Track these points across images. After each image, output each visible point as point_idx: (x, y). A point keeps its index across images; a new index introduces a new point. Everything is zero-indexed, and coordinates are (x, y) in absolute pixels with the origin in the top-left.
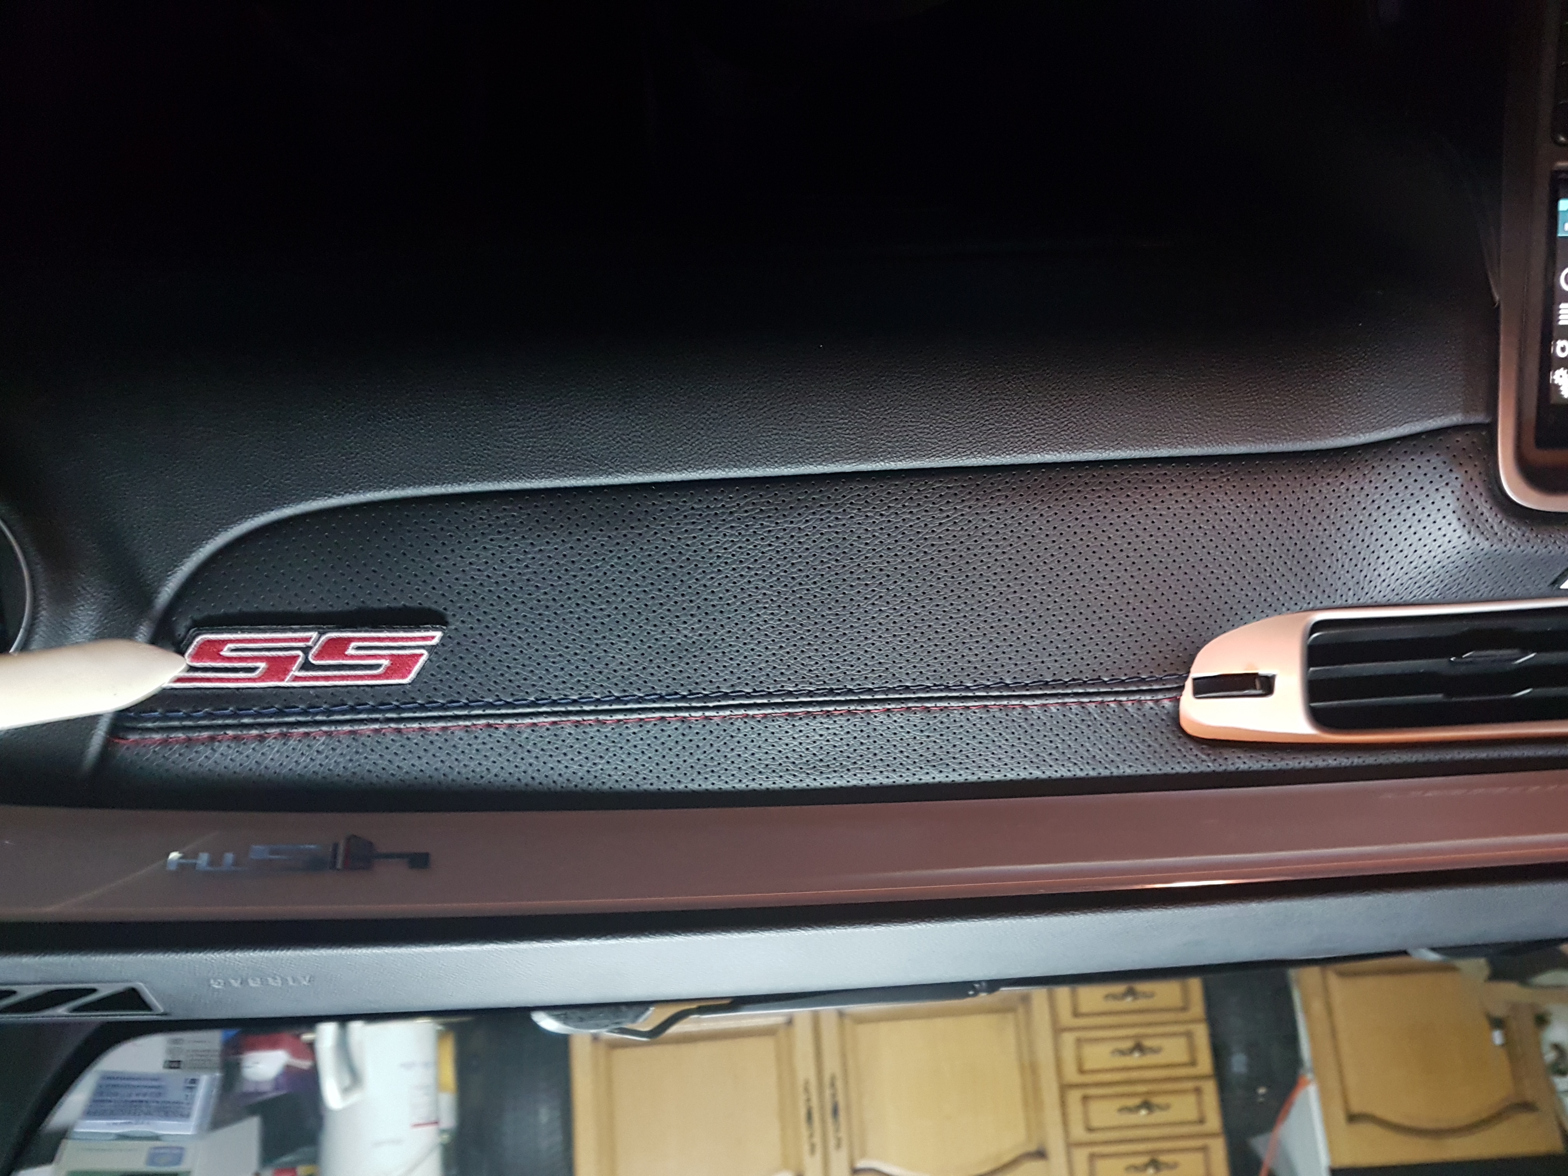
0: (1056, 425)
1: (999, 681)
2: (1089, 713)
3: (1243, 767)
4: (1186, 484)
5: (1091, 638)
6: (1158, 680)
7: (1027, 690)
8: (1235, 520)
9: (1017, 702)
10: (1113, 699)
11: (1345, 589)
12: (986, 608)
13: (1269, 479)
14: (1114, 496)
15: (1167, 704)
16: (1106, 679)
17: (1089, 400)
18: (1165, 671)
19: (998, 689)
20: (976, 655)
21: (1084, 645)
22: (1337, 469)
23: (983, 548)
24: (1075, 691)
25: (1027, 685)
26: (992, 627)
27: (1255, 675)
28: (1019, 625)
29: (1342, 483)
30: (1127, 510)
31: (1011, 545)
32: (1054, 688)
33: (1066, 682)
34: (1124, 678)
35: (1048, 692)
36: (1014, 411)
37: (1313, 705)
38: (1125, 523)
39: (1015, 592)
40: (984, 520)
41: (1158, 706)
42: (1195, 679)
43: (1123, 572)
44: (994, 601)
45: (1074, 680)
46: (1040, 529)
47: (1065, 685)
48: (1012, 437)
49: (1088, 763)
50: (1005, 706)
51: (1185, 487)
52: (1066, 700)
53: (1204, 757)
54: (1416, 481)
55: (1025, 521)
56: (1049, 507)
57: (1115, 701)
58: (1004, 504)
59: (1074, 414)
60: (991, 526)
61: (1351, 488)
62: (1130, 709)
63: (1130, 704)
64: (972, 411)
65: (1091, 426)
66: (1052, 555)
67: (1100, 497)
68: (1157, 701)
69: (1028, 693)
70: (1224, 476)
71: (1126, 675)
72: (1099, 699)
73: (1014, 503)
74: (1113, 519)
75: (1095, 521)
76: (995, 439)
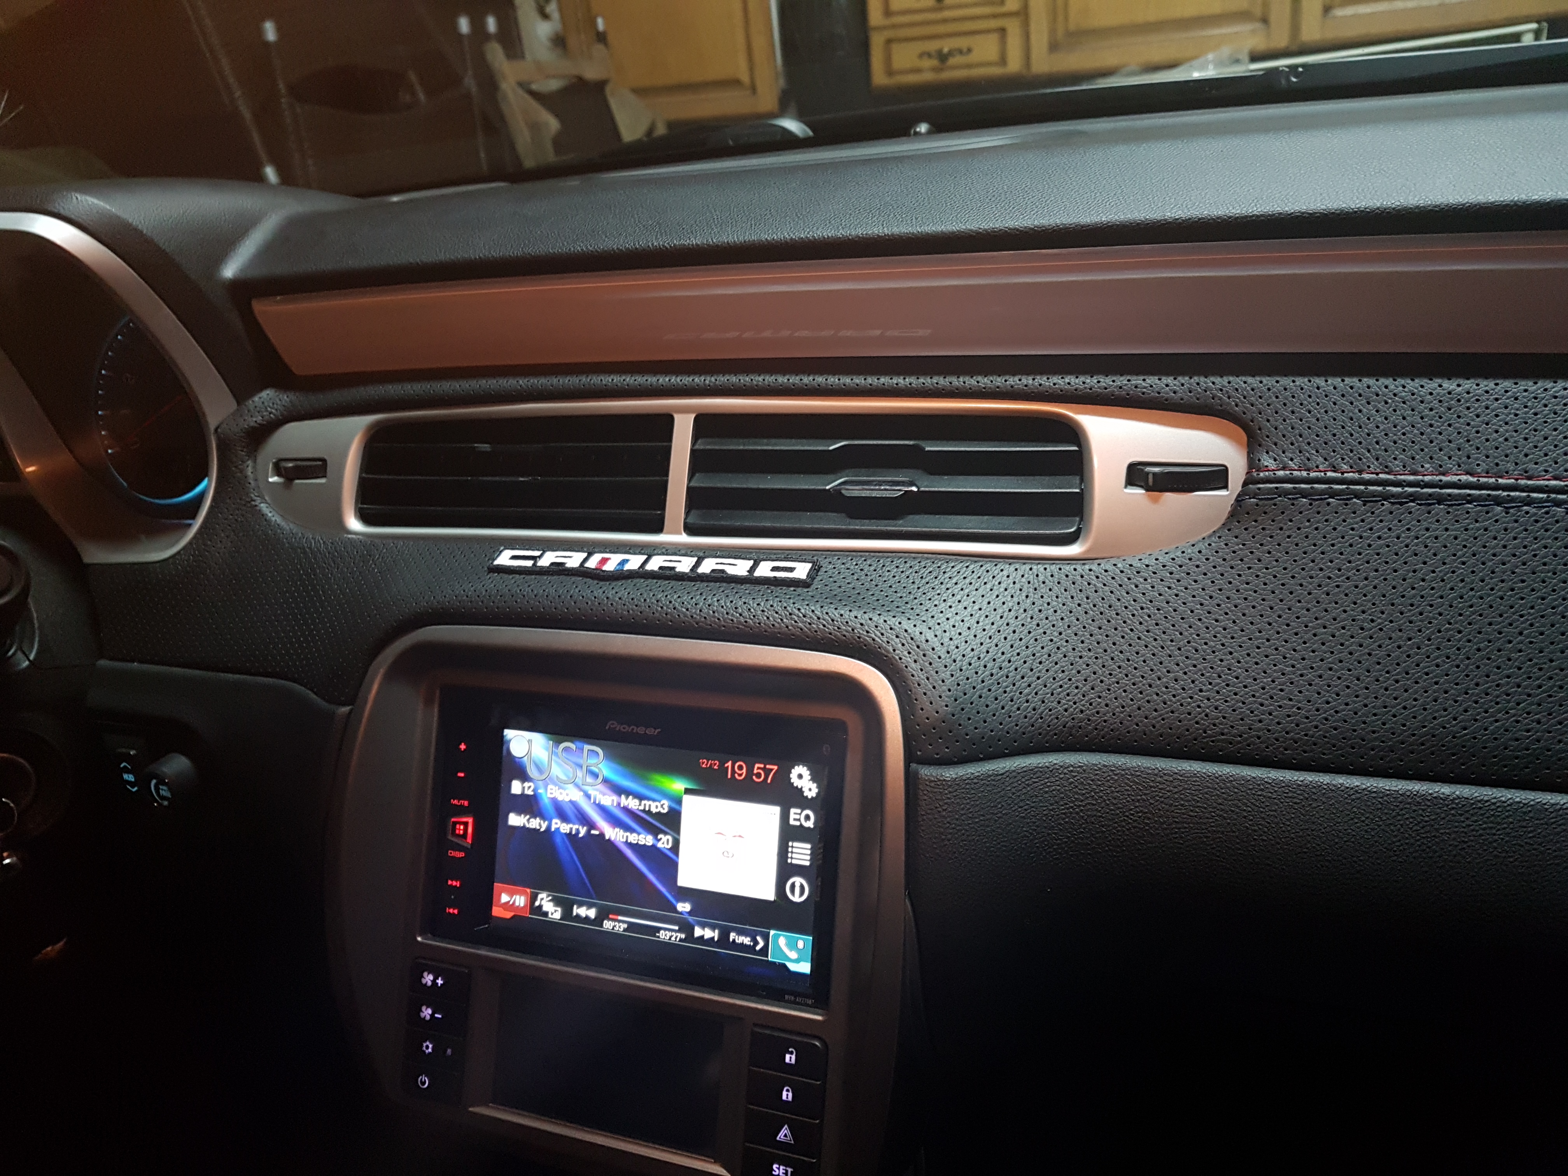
0: (1437, 830)
1: (1511, 511)
2: (1377, 459)
3: (1170, 380)
4: (1260, 734)
5: (1378, 554)
6: (1285, 493)
7: (1469, 495)
8: (1193, 682)
9: (1483, 480)
10: (1346, 475)
11: (1049, 584)
12: (1532, 608)
13: (1154, 727)
14: (1355, 731)
15: (1267, 461)
16: (1355, 500)
17: (1391, 853)
18: (1275, 505)
19: (1513, 500)
20: (1546, 547)
21: (1388, 546)
22: (1071, 728)
23: (1540, 687)
24: (1399, 489)
25: (1469, 502)
26: (1523, 581)
27: (1148, 489)
28: (1483, 581)
29: (1066, 710)
30: (1337, 712)
31: (1498, 685)
32: (1430, 495)
33: (1412, 501)
34: (1331, 500)
35: (1438, 490)
36: (1496, 856)
37: (1076, 448)
38: (1338, 695)
39: (1490, 624)
40: (1539, 722)
41: (1282, 462)
42: (1225, 487)
43: (1337, 634)
44: (1522, 616)
45: (1401, 504)
46: (1456, 702)
47: (1413, 498)
48: (1499, 824)
49: (1377, 395)
50: (1501, 477)
51: (1260, 730)
52: (1412, 478)
53: (1219, 394)
55: (1479, 714)
56: (1444, 728)
57: (1343, 473)
58: (1510, 739)
59: (1412, 841)
60: (1528, 713)
61: (1055, 704)
62: (1321, 459)
63: (1321, 468)
65: (1389, 822)
66: (1438, 666)
67: (1374, 732)
68: (1284, 469)
69: (1468, 491)
70: (1210, 736)
71: (1328, 504)
72: (1366, 476)
73: (1496, 739)
74: (1355, 702)
75: (1379, 703)
76: (1524, 824)
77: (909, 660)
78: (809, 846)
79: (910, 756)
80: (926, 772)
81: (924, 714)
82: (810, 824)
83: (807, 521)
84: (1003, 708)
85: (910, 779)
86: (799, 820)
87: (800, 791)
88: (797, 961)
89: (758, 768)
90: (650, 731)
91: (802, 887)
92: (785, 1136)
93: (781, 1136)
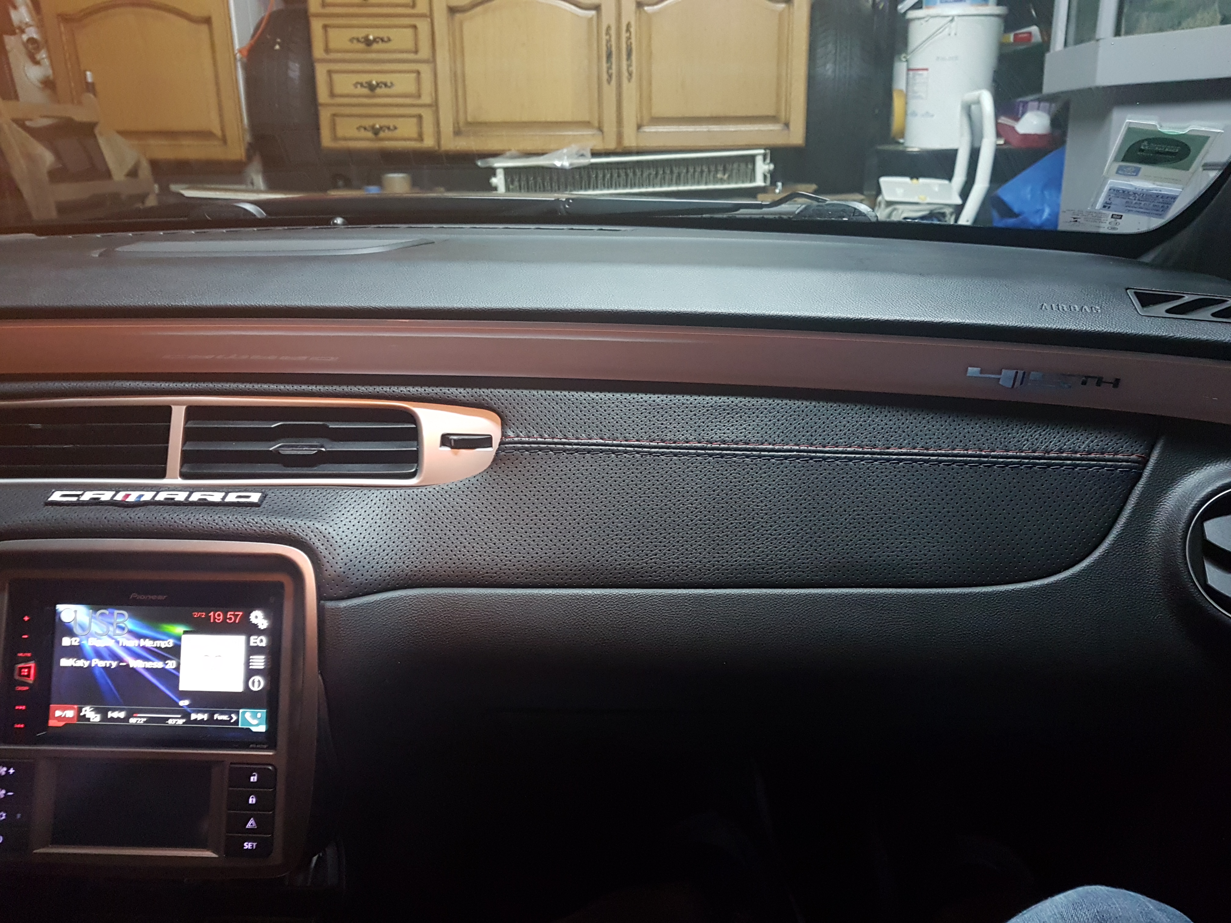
0: (586, 611)
1: (619, 456)
2: (561, 432)
3: (462, 390)
4: (505, 571)
5: (561, 479)
6: (518, 449)
7: (601, 449)
8: (473, 547)
9: (607, 442)
10: (546, 440)
11: (399, 500)
12: (627, 502)
13: (453, 572)
14: (549, 566)
15: (511, 434)
16: (551, 452)
17: (565, 625)
18: (513, 455)
19: (619, 451)
20: (633, 473)
21: (565, 475)
22: (410, 576)
23: (630, 539)
24: (571, 447)
25: (601, 452)
26: (623, 489)
27: (452, 448)
28: (606, 490)
29: (407, 567)
30: (541, 558)
31: (612, 540)
32: (584, 449)
33: (577, 452)
34: (540, 452)
35: (587, 447)
36: (611, 621)
37: (414, 426)
38: (542, 549)
39: (609, 510)
40: (629, 556)
41: (517, 433)
42: (491, 446)
43: (542, 519)
44: (623, 506)
45: (572, 454)
46: (594, 549)
47: (577, 451)
48: (612, 605)
49: (561, 400)
50: (615, 440)
51: (505, 569)
52: (576, 441)
53: (486, 398)
54: (364, 567)
55: (604, 554)
56: (589, 562)
57: (545, 439)
58: (617, 565)
59: (575, 617)
60: (625, 552)
61: (401, 564)
62: (535, 432)
63: (535, 436)
64: (637, 622)
65: (564, 609)
66: (587, 532)
67: (558, 566)
68: (518, 437)
69: (600, 447)
70: (481, 574)
71: (538, 454)
72: (555, 440)
73: (611, 565)
74: (550, 552)
75: (561, 552)
76: (623, 604)
77: (318, 544)
78: (263, 657)
79: (321, 597)
80: (329, 604)
81: (327, 573)
82: (264, 644)
83: (259, 468)
84: (373, 567)
85: (321, 610)
86: (256, 642)
87: (256, 626)
88: (257, 725)
89: (230, 615)
90: (160, 597)
91: (259, 681)
92: (252, 824)
93: (249, 826)
